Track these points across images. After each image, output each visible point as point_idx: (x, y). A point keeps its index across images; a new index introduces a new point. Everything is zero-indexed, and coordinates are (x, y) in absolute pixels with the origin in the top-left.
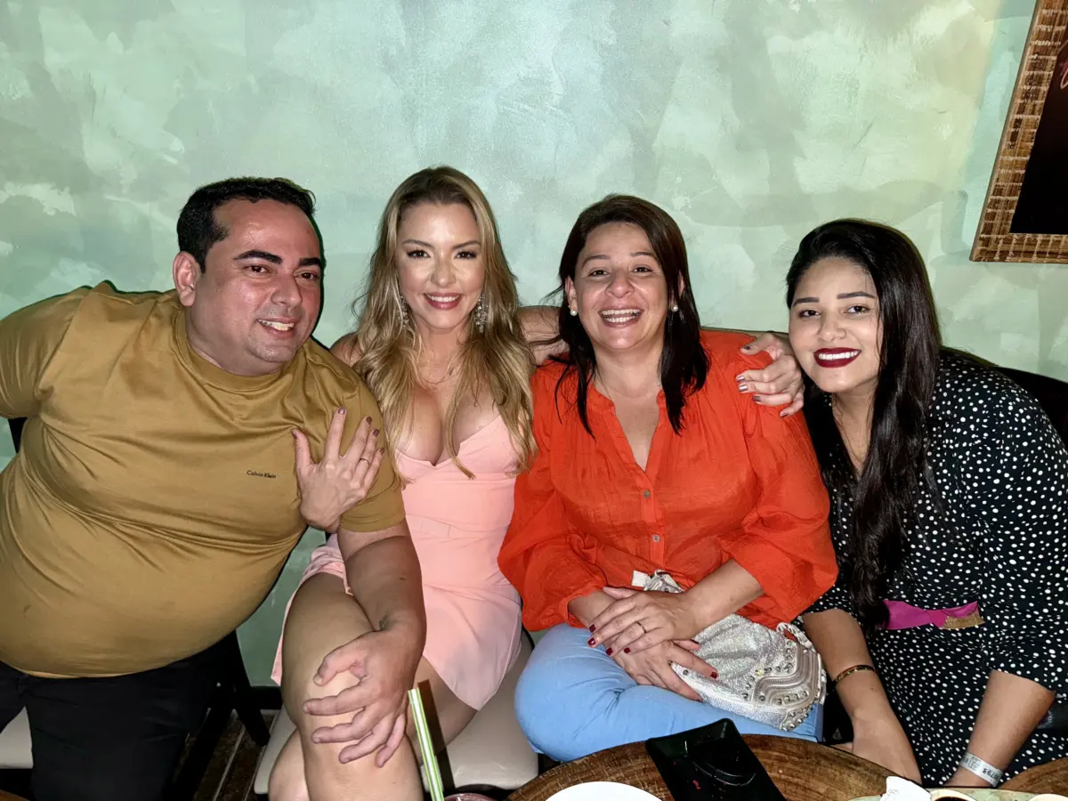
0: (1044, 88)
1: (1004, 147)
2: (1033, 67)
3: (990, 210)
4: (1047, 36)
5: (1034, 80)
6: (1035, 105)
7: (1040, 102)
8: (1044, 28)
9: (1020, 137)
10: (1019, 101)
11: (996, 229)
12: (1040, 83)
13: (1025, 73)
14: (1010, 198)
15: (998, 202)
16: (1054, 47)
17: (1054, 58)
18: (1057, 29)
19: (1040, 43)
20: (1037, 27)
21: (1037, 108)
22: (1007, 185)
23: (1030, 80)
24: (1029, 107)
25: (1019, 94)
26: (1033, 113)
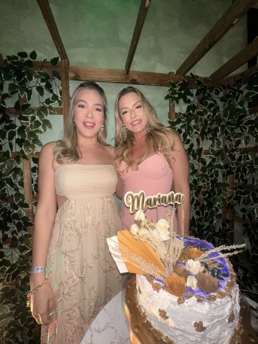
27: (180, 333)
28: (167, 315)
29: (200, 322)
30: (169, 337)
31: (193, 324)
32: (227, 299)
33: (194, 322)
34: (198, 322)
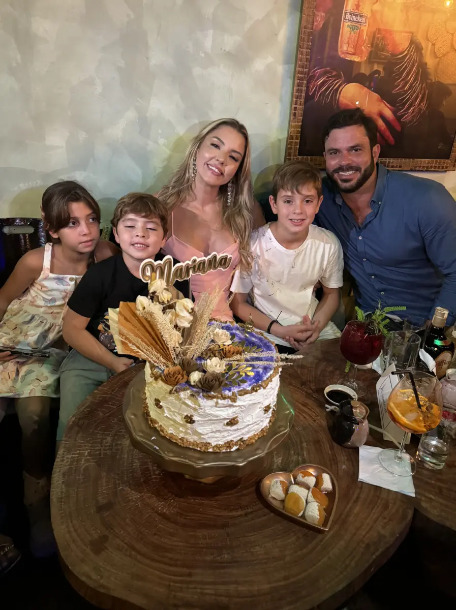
0: (303, 94)
1: (291, 119)
2: (298, 85)
3: (289, 146)
4: (301, 73)
5: (299, 91)
6: (301, 102)
7: (303, 100)
8: (300, 69)
9: (297, 115)
10: (295, 99)
11: (292, 154)
12: (301, 93)
13: (296, 88)
14: (296, 141)
15: (292, 142)
16: (305, 77)
17: (306, 82)
18: (305, 70)
19: (300, 76)
20: (298, 69)
21: (302, 103)
22: (295, 135)
23: (298, 91)
24: (299, 103)
25: (294, 97)
26: (300, 105)
27: (172, 423)
28: (161, 404)
29: (191, 415)
30: (163, 426)
31: (184, 416)
32: (228, 401)
33: (186, 414)
34: (189, 415)
